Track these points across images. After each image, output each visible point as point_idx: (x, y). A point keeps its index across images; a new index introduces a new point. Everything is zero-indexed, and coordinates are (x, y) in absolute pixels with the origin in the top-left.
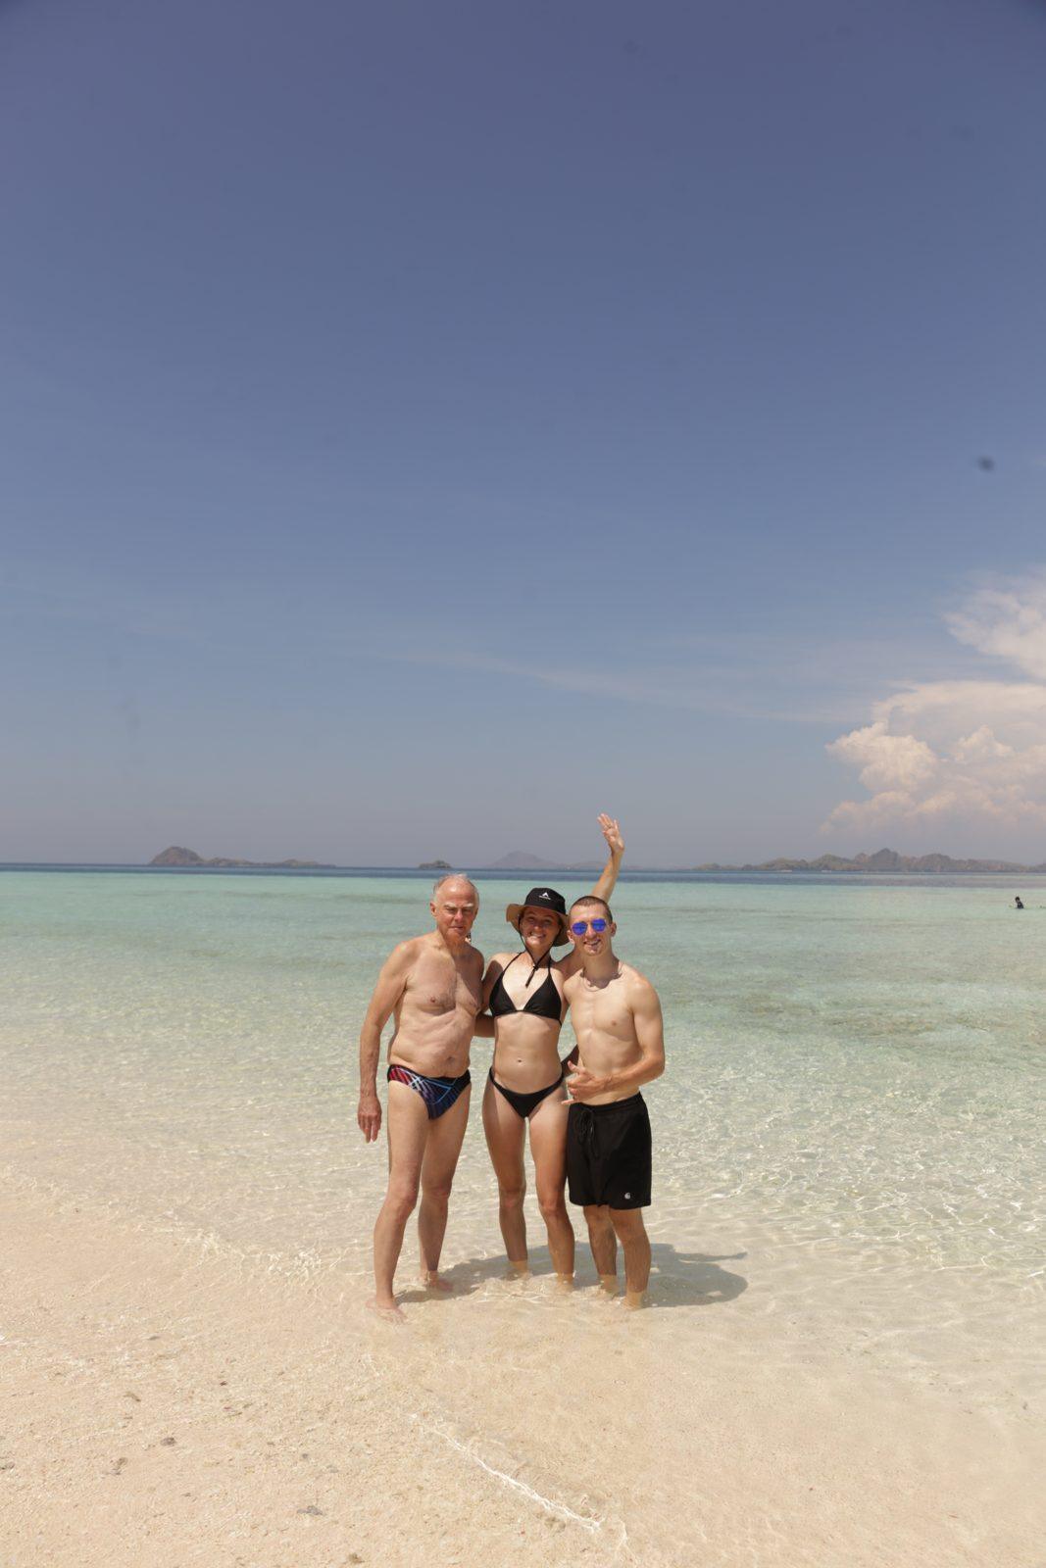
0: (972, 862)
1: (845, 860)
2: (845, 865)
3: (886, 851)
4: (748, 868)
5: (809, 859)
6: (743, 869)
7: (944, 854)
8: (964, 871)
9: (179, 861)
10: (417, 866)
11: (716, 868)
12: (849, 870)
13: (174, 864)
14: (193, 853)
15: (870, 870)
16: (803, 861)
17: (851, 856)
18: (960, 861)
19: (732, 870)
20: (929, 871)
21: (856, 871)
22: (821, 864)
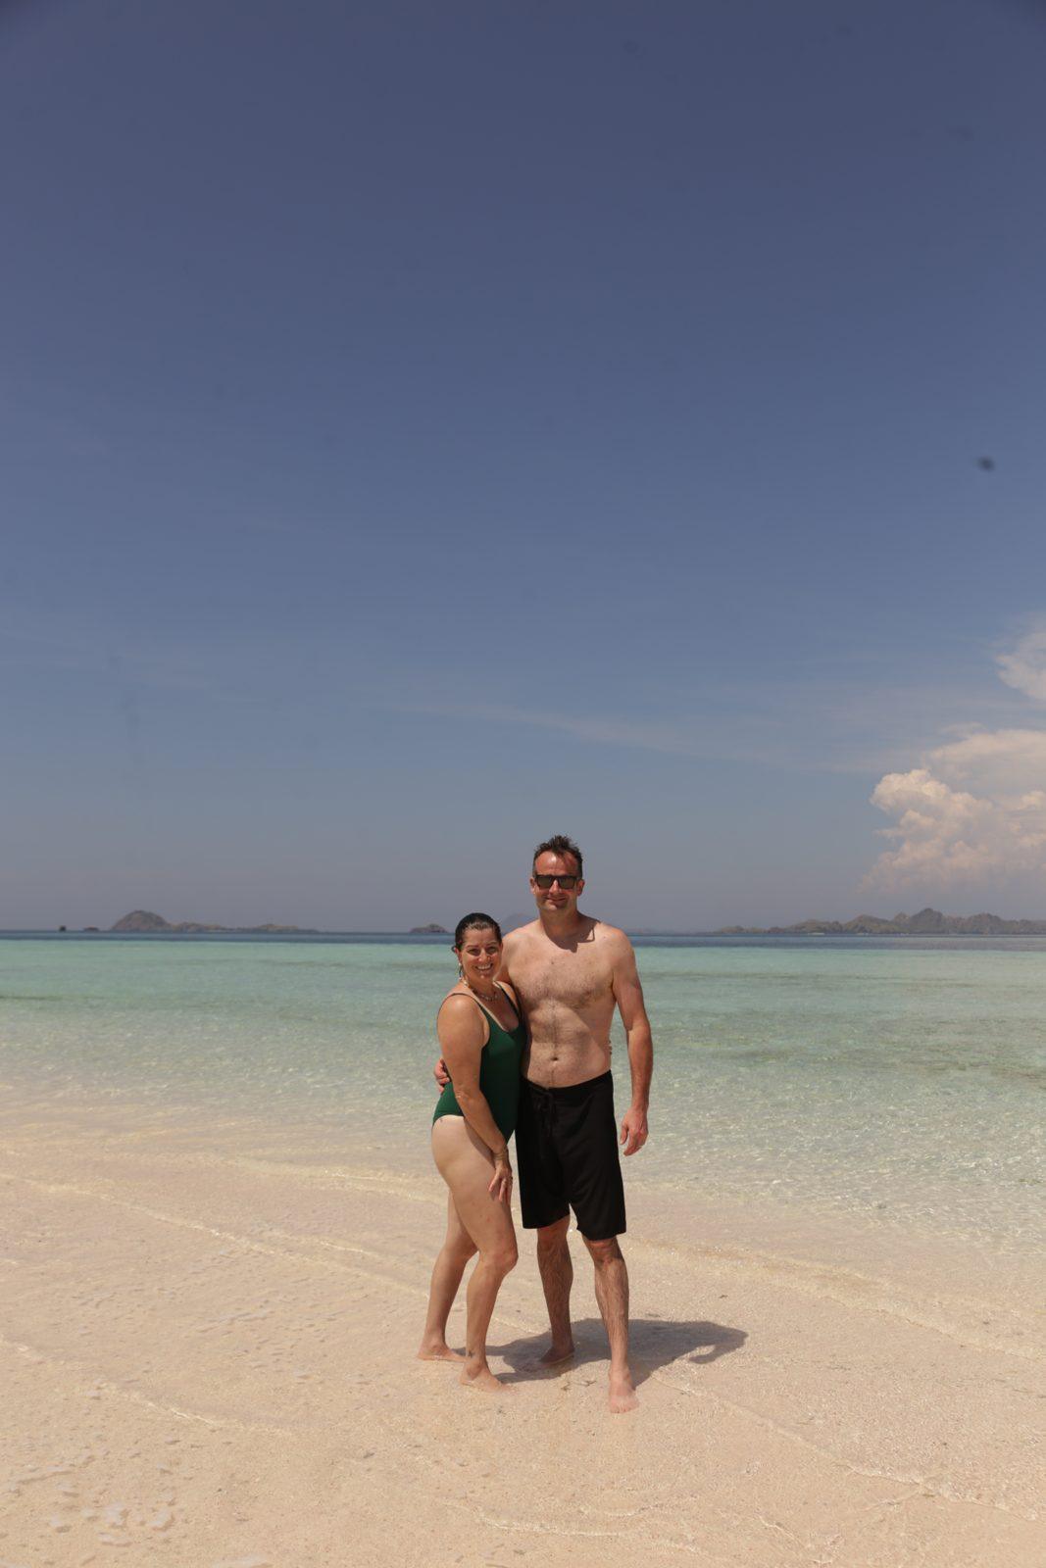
0: (1026, 923)
1: (884, 922)
2: (883, 927)
3: (928, 911)
4: (776, 932)
5: (844, 920)
6: (769, 932)
7: (993, 914)
8: (1016, 933)
9: (143, 926)
10: (408, 930)
11: (739, 931)
12: (887, 933)
13: (137, 930)
14: (158, 918)
15: (912, 932)
16: (837, 923)
17: (889, 916)
18: (1012, 922)
19: (755, 933)
20: (978, 932)
21: (895, 933)
22: (857, 926)
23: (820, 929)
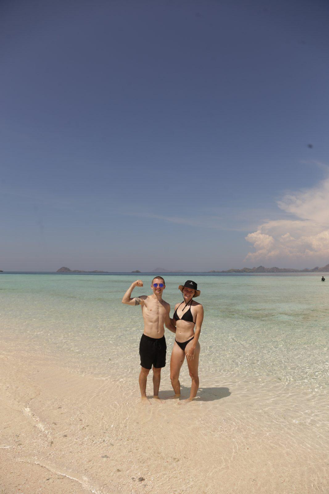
0: (285, 269)
1: (250, 269)
3: (261, 266)
4: (223, 272)
5: (240, 269)
6: (222, 272)
7: (277, 267)
8: (282, 272)
9: (64, 271)
10: (131, 272)
11: (214, 272)
12: (251, 272)
13: (63, 272)
14: (68, 269)
15: (257, 272)
16: (238, 270)
17: (251, 268)
18: (282, 269)
19: (218, 272)
20: (273, 272)
21: (253, 272)
22: (243, 270)
23: (234, 271)
